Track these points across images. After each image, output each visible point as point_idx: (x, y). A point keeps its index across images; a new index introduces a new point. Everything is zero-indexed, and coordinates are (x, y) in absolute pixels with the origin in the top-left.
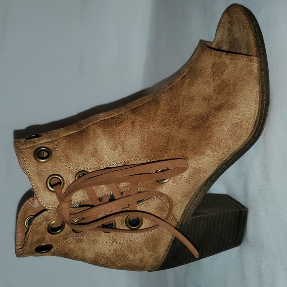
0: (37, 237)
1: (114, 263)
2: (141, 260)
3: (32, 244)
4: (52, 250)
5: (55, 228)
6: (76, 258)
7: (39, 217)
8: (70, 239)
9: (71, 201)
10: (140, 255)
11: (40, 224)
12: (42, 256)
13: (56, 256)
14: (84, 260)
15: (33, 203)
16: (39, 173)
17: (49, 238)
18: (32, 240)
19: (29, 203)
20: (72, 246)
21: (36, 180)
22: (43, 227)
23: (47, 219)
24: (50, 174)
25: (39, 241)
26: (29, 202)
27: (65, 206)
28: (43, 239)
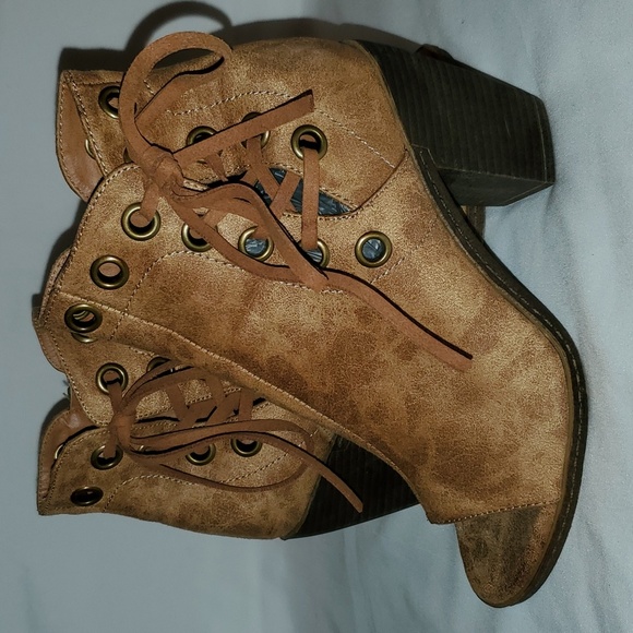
0: (72, 474)
1: (215, 522)
2: (264, 514)
3: (63, 486)
4: (102, 501)
5: (103, 459)
6: (146, 516)
7: (75, 441)
8: (134, 480)
9: (135, 413)
10: (260, 503)
11: (78, 451)
12: (85, 512)
13: (111, 512)
14: (161, 518)
15: (68, 420)
16: (82, 363)
17: (94, 477)
18: (63, 479)
19: (62, 419)
20: (137, 492)
21: (78, 373)
22: (83, 458)
23: (89, 444)
24: (102, 364)
25: (77, 480)
26: (60, 419)
27: (123, 421)
28: (83, 478)
